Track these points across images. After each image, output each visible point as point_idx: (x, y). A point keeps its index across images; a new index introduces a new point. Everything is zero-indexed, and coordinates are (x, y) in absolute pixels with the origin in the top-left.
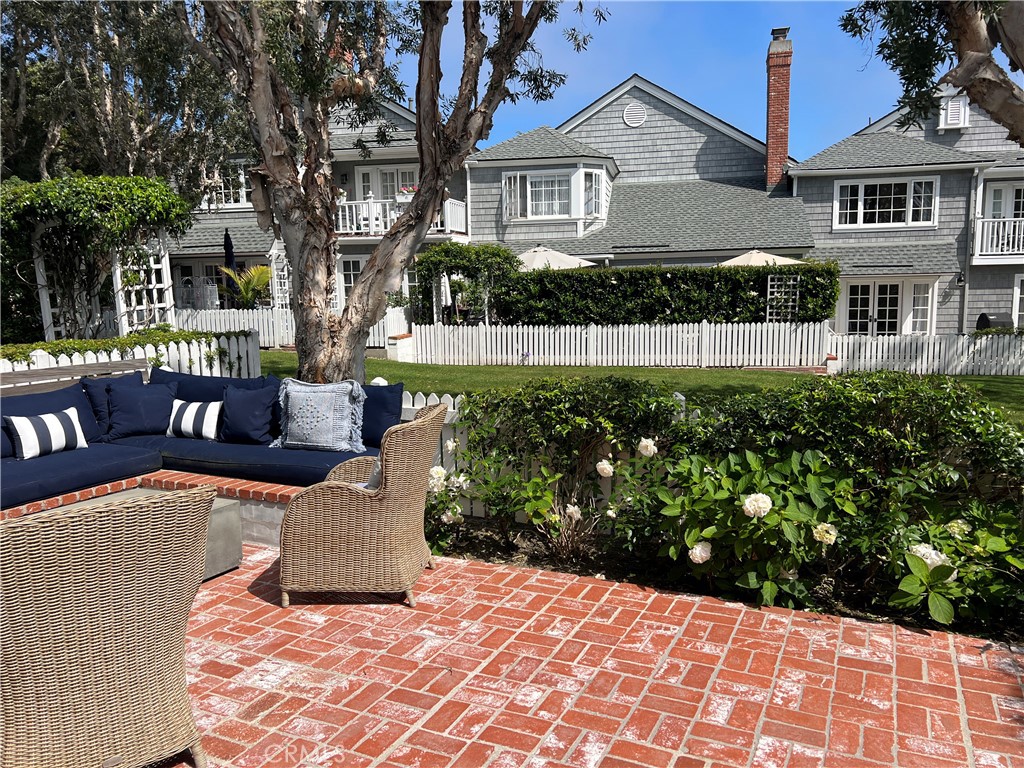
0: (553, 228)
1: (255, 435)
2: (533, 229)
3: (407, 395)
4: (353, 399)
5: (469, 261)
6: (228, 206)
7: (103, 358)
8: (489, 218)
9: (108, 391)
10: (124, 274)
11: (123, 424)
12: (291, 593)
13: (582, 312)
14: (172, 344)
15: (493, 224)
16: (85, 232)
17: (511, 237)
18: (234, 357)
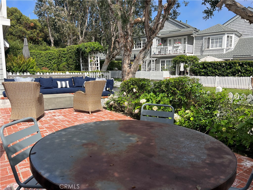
2: (211, 52)
8: (199, 49)
9: (76, 79)
10: (90, 60)
11: (77, 85)
13: (214, 73)
15: (200, 51)
17: (204, 54)
18: (105, 76)
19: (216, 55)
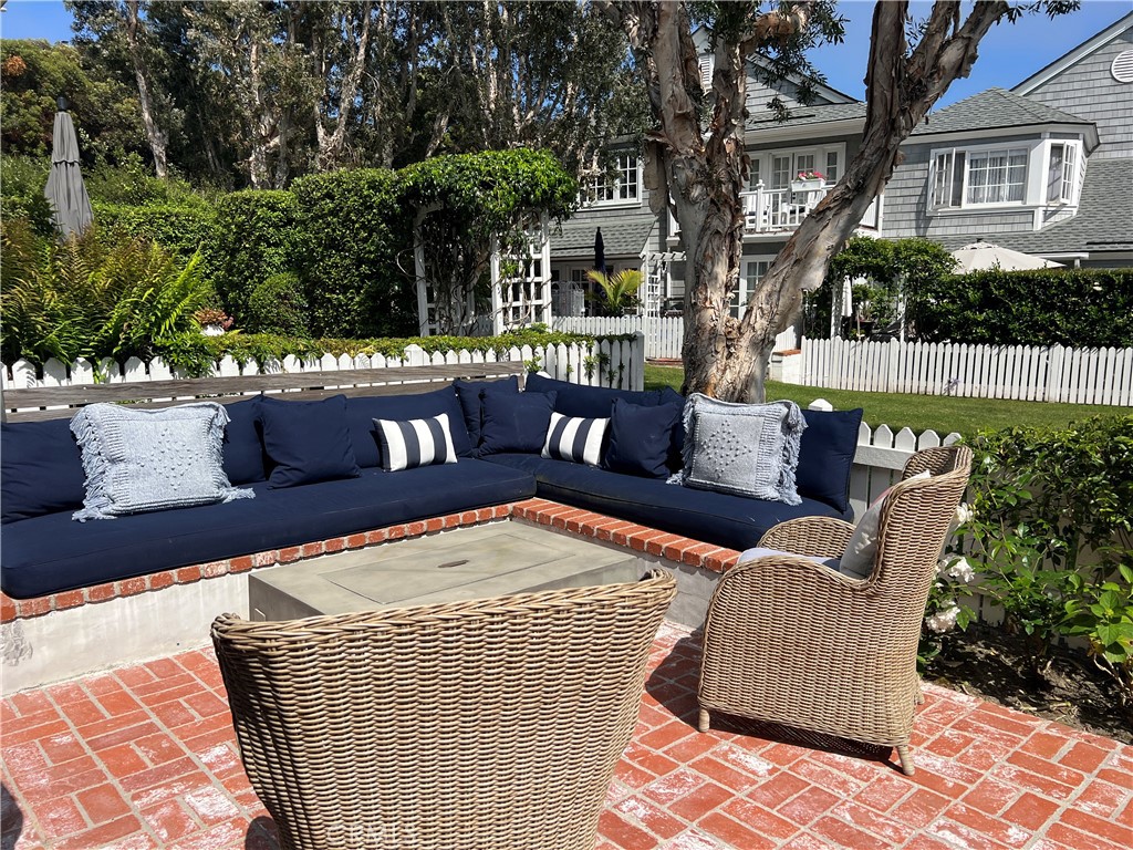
0: (997, 219)
1: (649, 465)
2: (968, 221)
3: (864, 427)
4: (788, 428)
5: (886, 259)
6: (601, 203)
7: (478, 358)
8: (907, 208)
9: (482, 396)
10: (503, 265)
11: (496, 438)
12: (712, 712)
13: (1043, 328)
14: (550, 346)
15: (913, 216)
17: (936, 232)
18: (615, 365)
19: (995, 240)
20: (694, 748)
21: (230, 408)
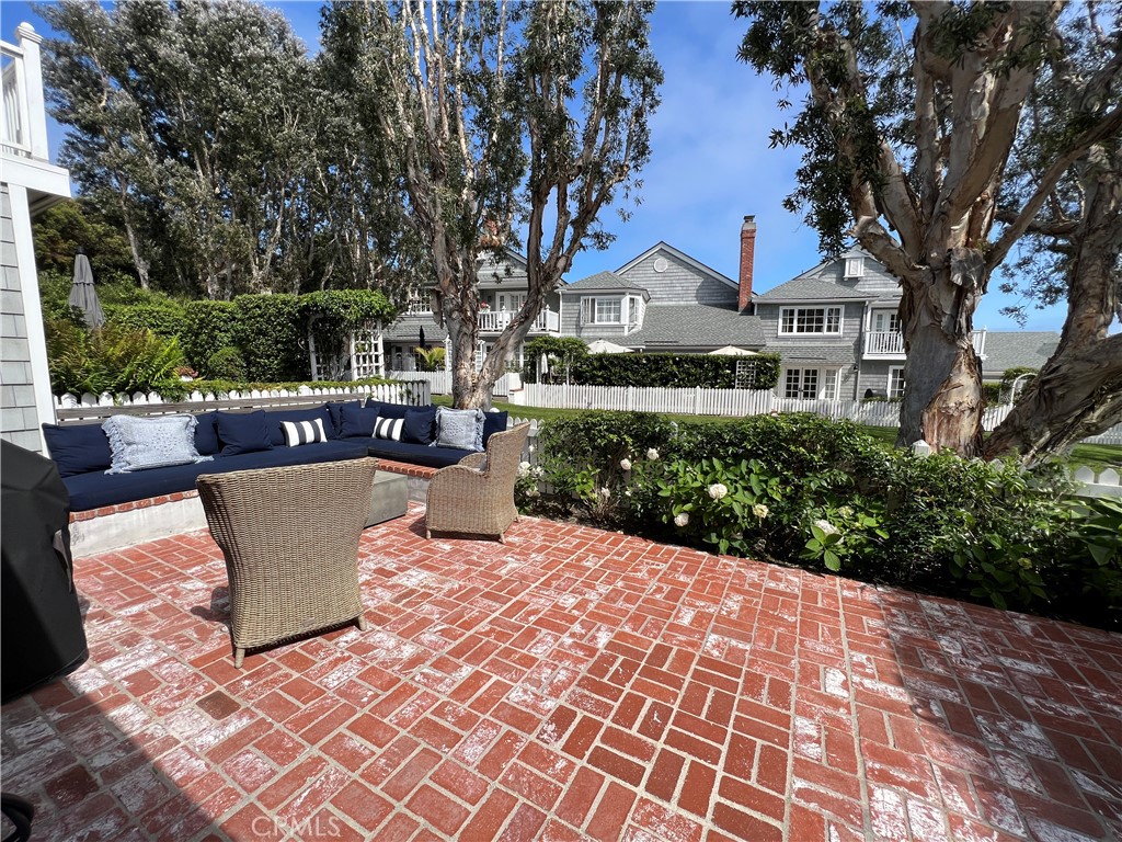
0: (609, 330)
1: (421, 439)
3: (510, 418)
4: (478, 420)
5: (559, 347)
6: (421, 313)
7: (340, 391)
8: (572, 323)
9: (341, 410)
10: (356, 346)
11: (348, 430)
12: (431, 531)
13: (625, 379)
14: (380, 386)
16: (337, 320)
17: (584, 334)
18: (415, 396)
19: (609, 339)
20: (423, 545)
21: (198, 417)
